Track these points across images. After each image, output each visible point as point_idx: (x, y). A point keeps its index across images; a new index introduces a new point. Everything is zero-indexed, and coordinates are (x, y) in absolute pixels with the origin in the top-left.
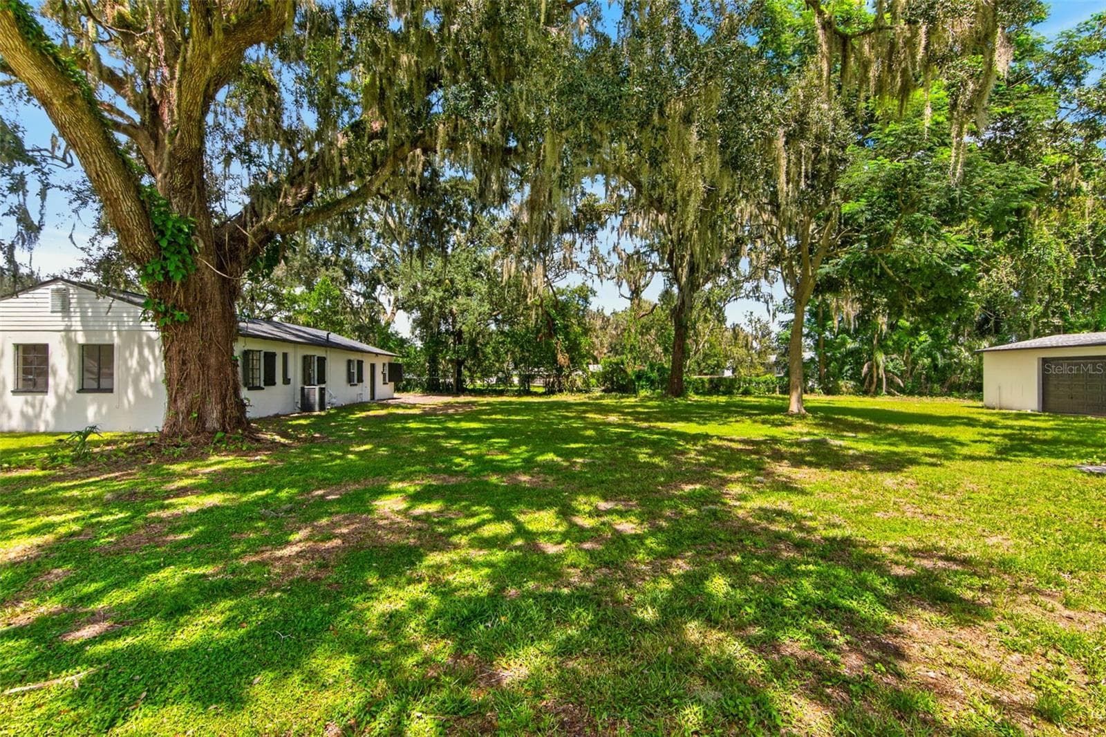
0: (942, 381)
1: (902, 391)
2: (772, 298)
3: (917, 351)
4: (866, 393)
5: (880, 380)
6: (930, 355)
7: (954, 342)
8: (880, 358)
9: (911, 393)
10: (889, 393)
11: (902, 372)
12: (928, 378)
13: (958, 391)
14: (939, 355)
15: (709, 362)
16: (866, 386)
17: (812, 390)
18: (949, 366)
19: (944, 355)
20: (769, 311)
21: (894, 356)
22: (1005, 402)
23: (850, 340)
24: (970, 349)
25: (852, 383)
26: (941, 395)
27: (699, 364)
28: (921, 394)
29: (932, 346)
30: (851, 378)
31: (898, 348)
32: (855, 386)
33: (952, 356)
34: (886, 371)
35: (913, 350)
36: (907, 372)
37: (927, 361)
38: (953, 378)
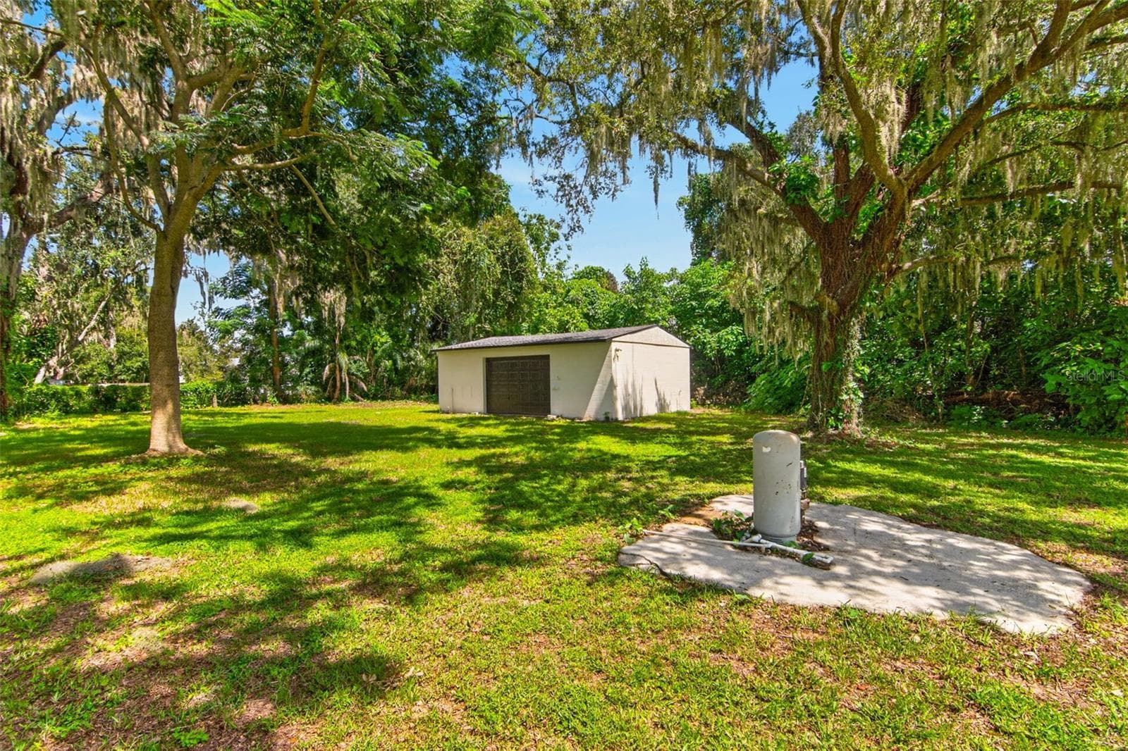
0: (402, 384)
1: (365, 395)
2: (206, 274)
3: (379, 354)
4: (329, 399)
5: (343, 385)
6: (390, 357)
7: (410, 346)
8: (343, 358)
9: (375, 398)
10: (353, 399)
11: (366, 375)
12: (390, 382)
13: (415, 394)
14: (398, 357)
15: (128, 364)
16: (329, 392)
17: (264, 400)
18: (406, 369)
19: (403, 358)
20: (203, 294)
21: (357, 357)
22: (458, 406)
23: (309, 338)
24: (424, 352)
25: (313, 388)
26: (402, 398)
27: (111, 367)
28: (384, 398)
29: (392, 348)
30: (312, 383)
31: (361, 349)
32: (317, 392)
33: (410, 359)
34: (349, 374)
35: (375, 352)
36: (369, 374)
37: (389, 363)
38: (412, 381)
